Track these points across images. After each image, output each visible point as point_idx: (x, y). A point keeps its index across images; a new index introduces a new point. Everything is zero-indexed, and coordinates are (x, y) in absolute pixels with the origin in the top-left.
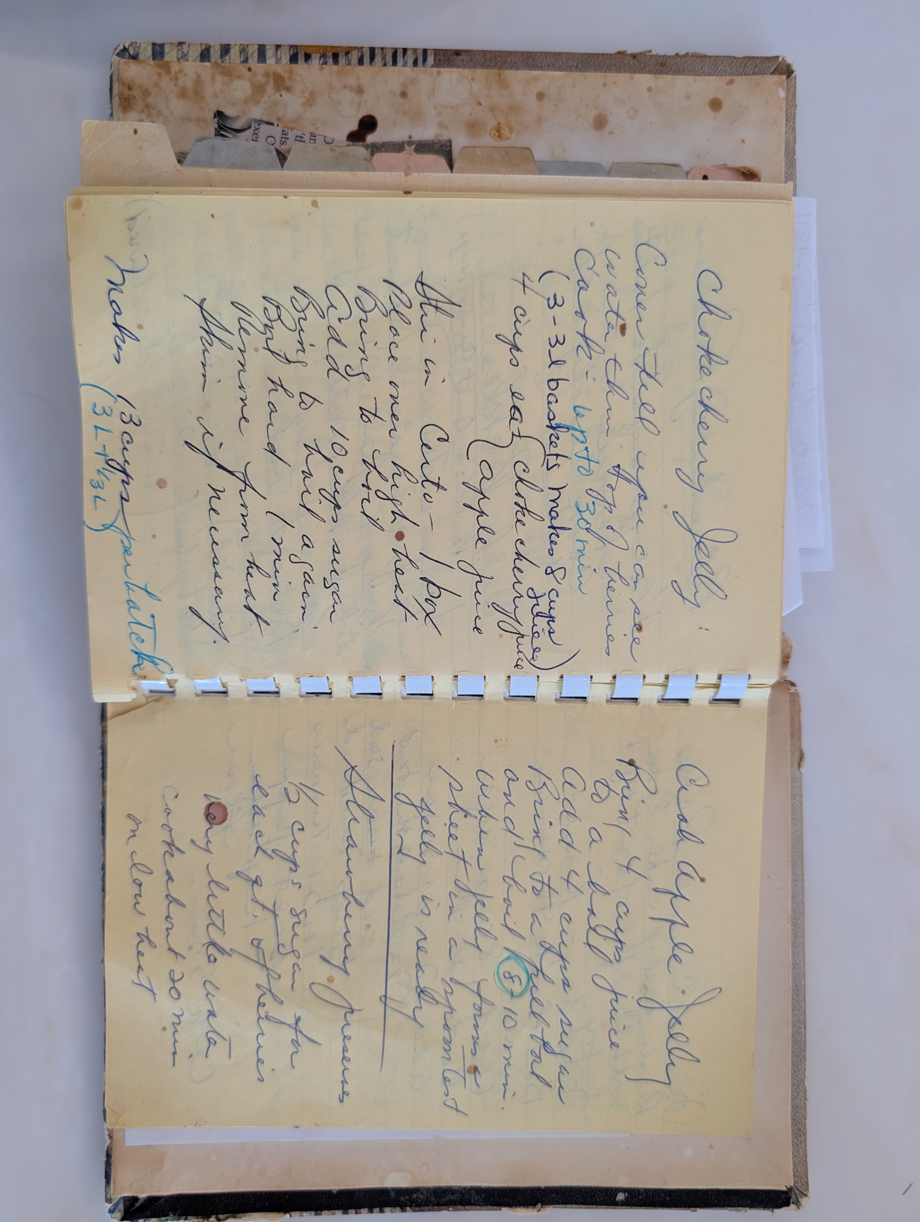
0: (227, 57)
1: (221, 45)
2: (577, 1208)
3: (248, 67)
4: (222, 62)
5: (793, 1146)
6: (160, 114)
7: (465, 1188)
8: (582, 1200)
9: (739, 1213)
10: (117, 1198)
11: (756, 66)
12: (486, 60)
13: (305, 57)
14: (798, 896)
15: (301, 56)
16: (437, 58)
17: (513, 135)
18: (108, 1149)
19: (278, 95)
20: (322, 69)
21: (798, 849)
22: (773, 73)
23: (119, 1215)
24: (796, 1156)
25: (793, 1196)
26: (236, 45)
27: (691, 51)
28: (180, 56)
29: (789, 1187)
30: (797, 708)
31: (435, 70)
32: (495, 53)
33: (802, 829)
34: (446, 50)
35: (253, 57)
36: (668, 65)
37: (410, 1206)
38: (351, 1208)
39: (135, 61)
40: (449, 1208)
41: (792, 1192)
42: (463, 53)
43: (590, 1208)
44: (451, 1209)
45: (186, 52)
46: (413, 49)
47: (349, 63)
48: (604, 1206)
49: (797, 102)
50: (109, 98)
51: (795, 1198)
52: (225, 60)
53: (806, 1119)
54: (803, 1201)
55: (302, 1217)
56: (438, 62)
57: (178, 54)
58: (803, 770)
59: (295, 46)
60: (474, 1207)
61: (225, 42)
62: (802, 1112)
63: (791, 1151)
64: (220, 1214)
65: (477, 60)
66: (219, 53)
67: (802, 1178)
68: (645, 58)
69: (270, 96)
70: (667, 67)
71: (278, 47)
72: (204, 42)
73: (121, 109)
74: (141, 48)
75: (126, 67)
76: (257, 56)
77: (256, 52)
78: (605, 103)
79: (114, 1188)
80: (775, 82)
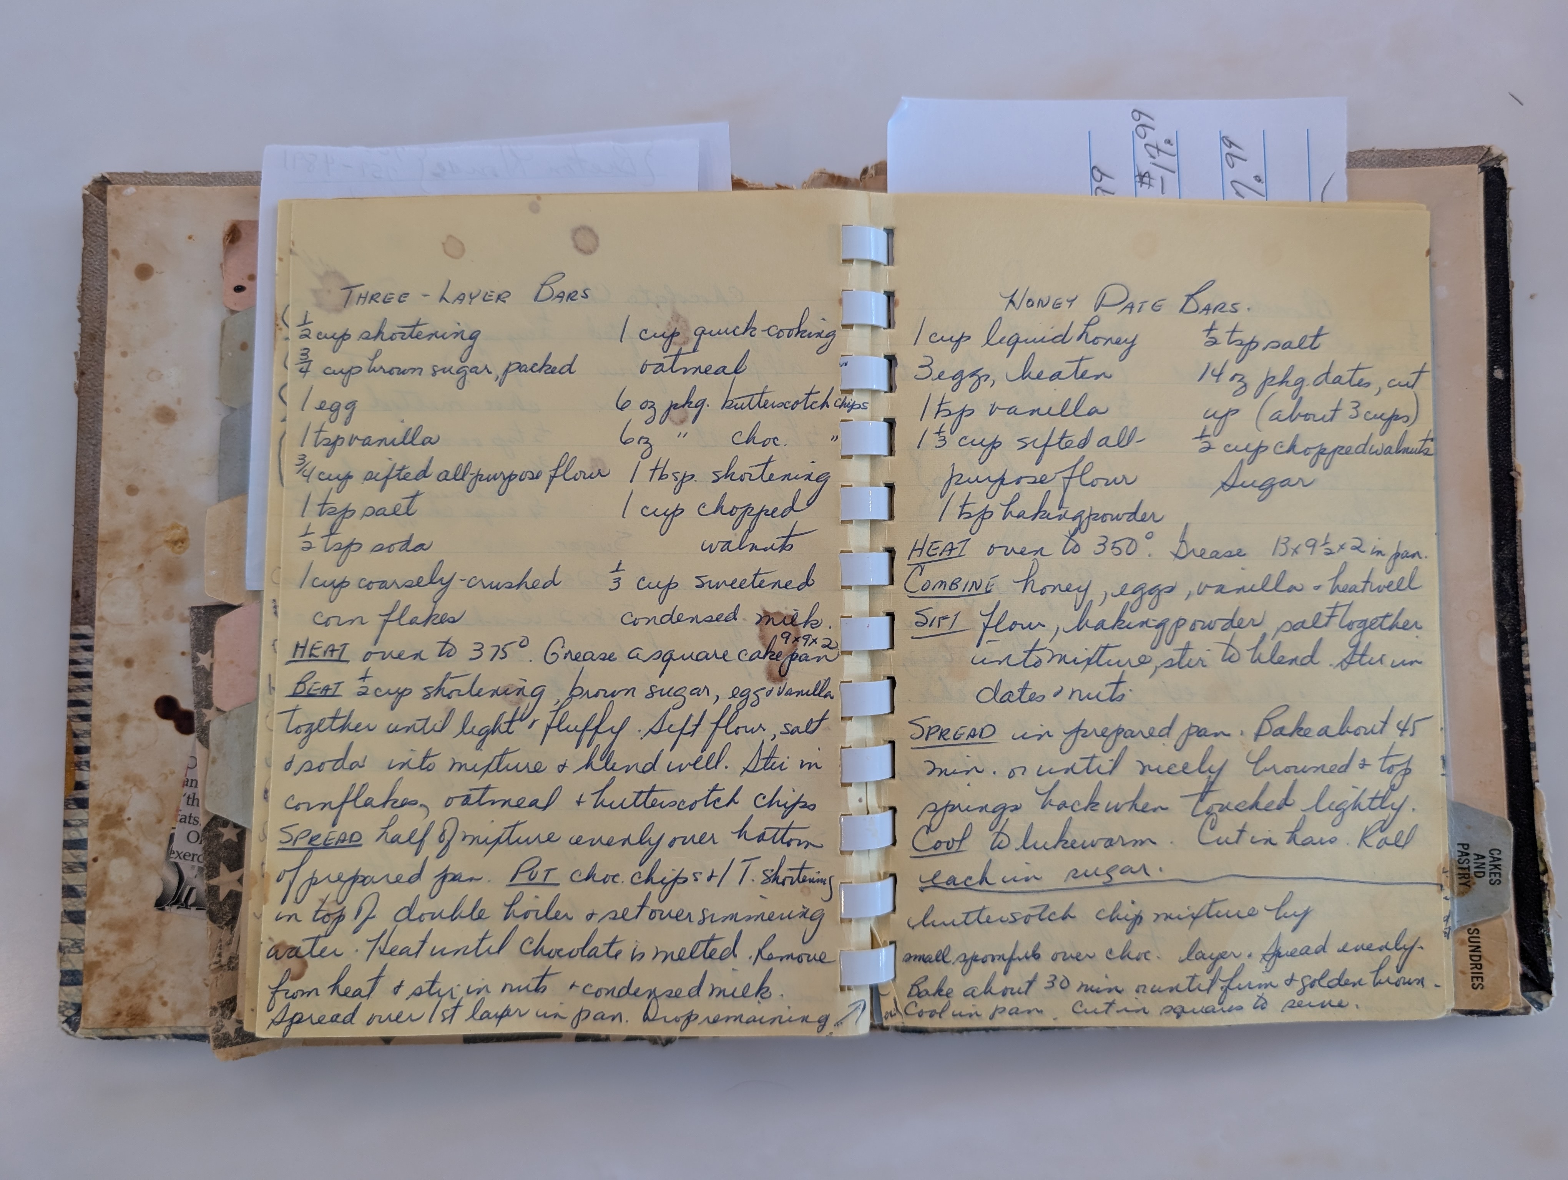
0: (80, 889)
1: (63, 897)
2: (1514, 428)
3: (92, 862)
4: (85, 895)
5: (1430, 165)
6: (152, 975)
7: (1495, 566)
9: (1514, 229)
10: (1523, 1000)
11: (95, 222)
12: (85, 559)
13: (80, 789)
15: (78, 794)
16: (83, 621)
17: (181, 524)
19: (128, 823)
20: (95, 768)
22: (104, 201)
23: (1544, 997)
24: (1442, 161)
25: (1491, 164)
26: (63, 878)
27: (76, 303)
28: (77, 950)
29: (1480, 170)
31: (97, 623)
32: (76, 548)
34: (72, 610)
35: (79, 856)
36: (92, 332)
37: (1520, 632)
38: (1525, 706)
39: (83, 1008)
40: (1520, 585)
41: (1486, 165)
42: (76, 589)
43: (1514, 412)
44: (1521, 582)
45: (72, 942)
46: (70, 652)
47: (88, 733)
48: (1511, 394)
49: (142, 172)
50: (131, 1041)
51: (1493, 163)
52: (83, 891)
53: (1396, 150)
54: (1496, 152)
55: (1539, 767)
56: (88, 621)
57: (74, 953)
59: (65, 802)
60: (1518, 554)
61: (59, 892)
62: (1388, 155)
63: (1436, 167)
64: (1538, 869)
65: (86, 571)
66: (73, 899)
67: (1468, 154)
68: (85, 361)
69: (130, 833)
70: (96, 332)
71: (66, 824)
72: (59, 918)
73: (145, 1025)
74: (67, 1000)
75: (91, 1019)
76: (78, 851)
77: (73, 851)
78: (141, 409)
79: (1511, 1004)
80: (116, 198)
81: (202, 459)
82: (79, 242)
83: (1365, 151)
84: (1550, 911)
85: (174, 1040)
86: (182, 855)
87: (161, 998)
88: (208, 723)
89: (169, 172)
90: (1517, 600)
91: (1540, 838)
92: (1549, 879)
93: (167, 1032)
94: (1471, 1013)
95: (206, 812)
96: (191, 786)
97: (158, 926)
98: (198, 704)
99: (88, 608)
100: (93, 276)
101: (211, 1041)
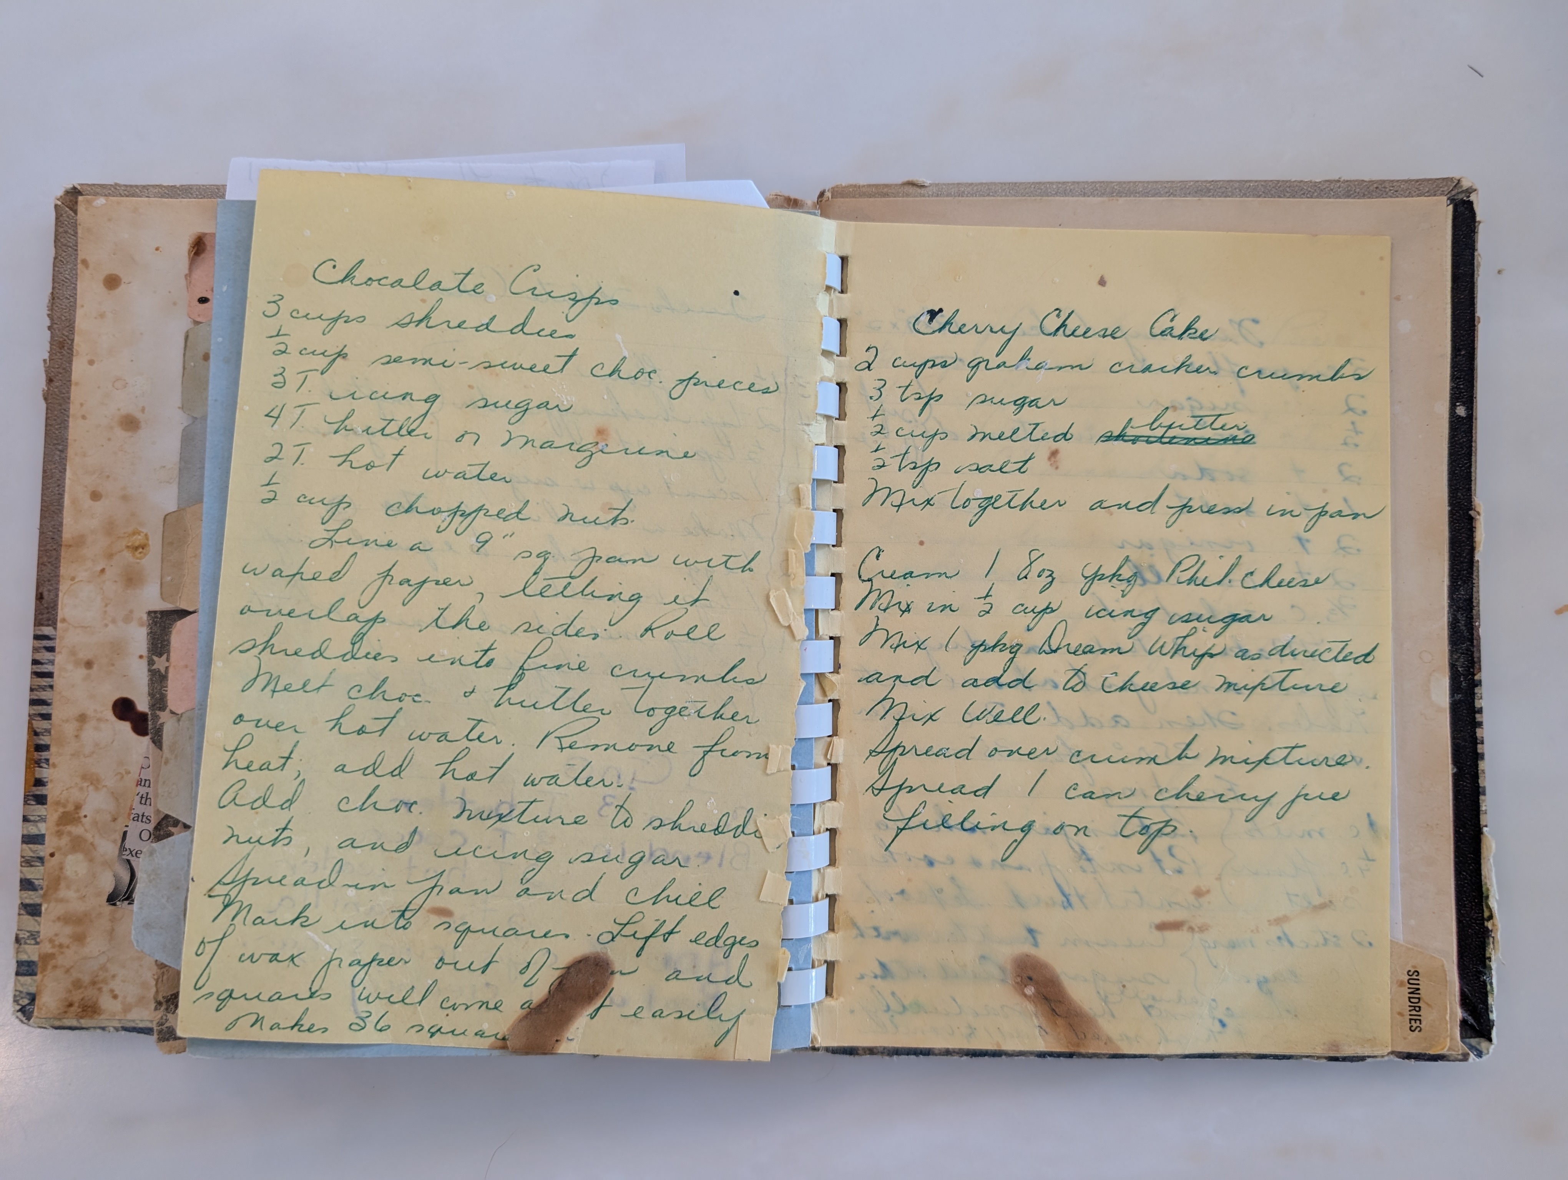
0: (36, 882)
1: (21, 890)
2: (1476, 466)
3: (49, 857)
4: (42, 889)
5: (1397, 197)
6: (103, 968)
7: (1450, 606)
8: (1465, 460)
9: (1482, 263)
10: (1462, 1047)
11: (66, 232)
12: (49, 562)
13: (39, 786)
14: (1084, 189)
15: (37, 790)
16: (46, 623)
17: (142, 530)
18: (1400, 1058)
19: (84, 820)
20: (54, 766)
21: (1026, 189)
22: (75, 212)
23: (1484, 1044)
24: (1410, 192)
25: (1460, 197)
26: (21, 872)
27: (45, 311)
28: (33, 942)
29: (1449, 202)
30: (851, 190)
31: (59, 625)
32: (41, 551)
33: (1001, 183)
34: (36, 611)
35: (36, 850)
36: (61, 340)
37: (1474, 675)
38: (1476, 749)
39: (37, 998)
40: (1476, 626)
41: (1456, 197)
42: (40, 591)
43: (1476, 450)
44: (1477, 624)
45: (28, 934)
46: (33, 652)
47: (48, 731)
48: (1474, 431)
49: (112, 183)
50: (82, 1032)
51: (1463, 195)
52: (40, 885)
53: (1363, 181)
54: (1466, 184)
55: (1488, 812)
56: (50, 622)
57: (30, 944)
58: (928, 182)
59: (25, 798)
60: (1475, 595)
61: (17, 885)
62: (1355, 185)
63: (1403, 199)
64: (1483, 915)
65: (49, 574)
66: (30, 893)
67: (1437, 186)
68: (53, 368)
69: (86, 830)
70: (65, 340)
71: (25, 819)
72: (16, 911)
73: (96, 1016)
74: (21, 989)
75: (44, 1008)
76: (36, 846)
77: (31, 846)
78: (106, 417)
79: (1449, 1049)
80: (87, 209)
81: (164, 467)
82: (52, 252)
83: (1331, 181)
84: (1493, 958)
85: (123, 1032)
86: (134, 853)
87: (112, 991)
88: (162, 725)
89: (138, 184)
90: (1473, 642)
91: (1486, 884)
92: (1493, 925)
93: (118, 1025)
94: (1409, 1056)
95: (158, 812)
96: (144, 786)
97: (110, 920)
98: (152, 707)
99: (50, 610)
100: (63, 285)
101: (155, 1036)
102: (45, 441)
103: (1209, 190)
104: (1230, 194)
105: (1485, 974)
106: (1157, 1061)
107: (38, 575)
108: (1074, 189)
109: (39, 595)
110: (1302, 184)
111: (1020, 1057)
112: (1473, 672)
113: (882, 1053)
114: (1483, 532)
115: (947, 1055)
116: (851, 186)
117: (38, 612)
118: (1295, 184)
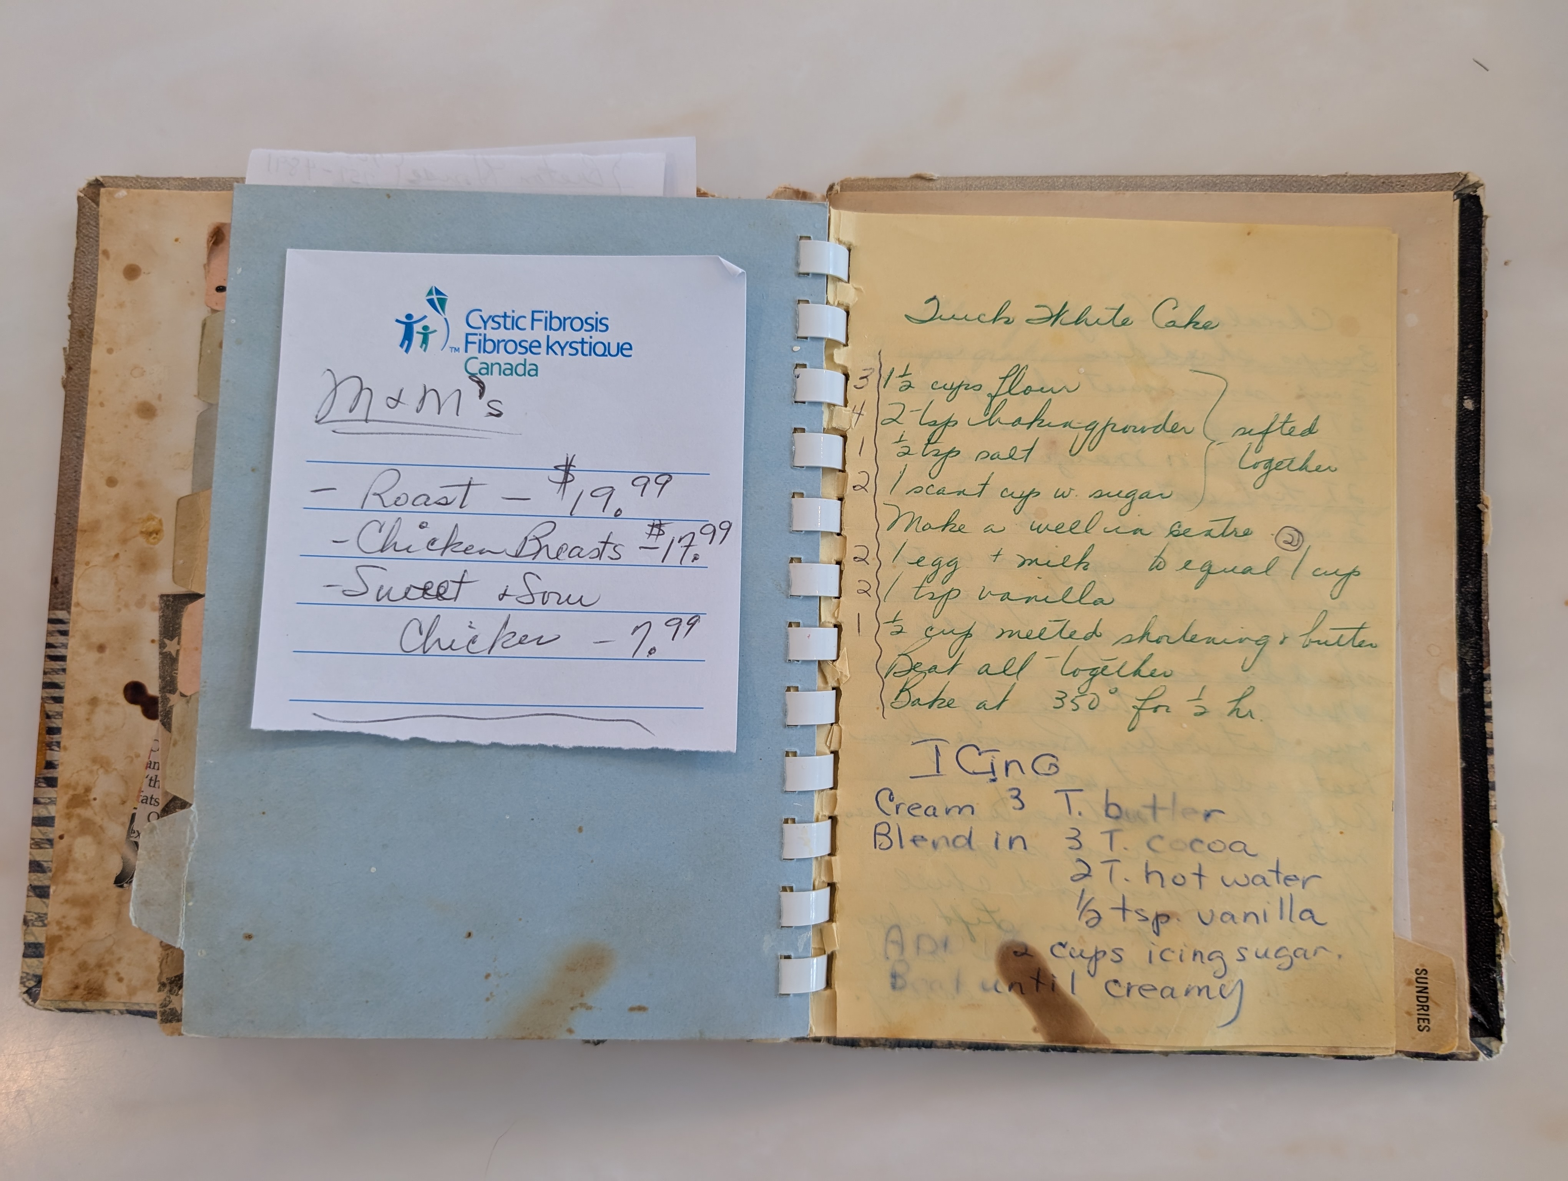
0: (45, 864)
1: (30, 872)
2: (1484, 459)
3: (58, 839)
4: (50, 871)
5: (1404, 192)
6: (109, 951)
7: (1459, 600)
8: (1474, 453)
9: (1489, 258)
10: (1472, 1045)
11: (88, 223)
12: (64, 547)
13: (50, 768)
14: (1091, 182)
15: (48, 773)
17: (157, 516)
19: (93, 803)
20: (65, 749)
21: (1033, 182)
22: (97, 204)
23: (1494, 1044)
24: (1416, 187)
25: (1468, 191)
26: (31, 854)
27: (66, 301)
28: (40, 924)
29: (1455, 196)
30: (860, 183)
31: (73, 609)
32: (57, 536)
33: (1009, 177)
34: (51, 595)
35: (46, 833)
36: (81, 328)
37: (1482, 668)
38: (1485, 743)
39: (43, 980)
40: (1485, 620)
41: (1463, 192)
42: (55, 575)
43: (1484, 443)
44: (1486, 618)
45: (36, 916)
46: (47, 636)
47: (60, 714)
48: (1482, 425)
49: (134, 176)
50: (86, 1015)
51: (1470, 189)
52: (48, 867)
53: (1369, 176)
54: (1472, 179)
55: (1497, 807)
56: (64, 606)
57: (38, 926)
58: (936, 175)
59: (36, 780)
60: (1483, 589)
61: (26, 867)
62: (1361, 180)
63: (1410, 194)
64: (1493, 912)
65: (65, 559)
66: (39, 874)
67: (1444, 181)
68: (72, 356)
69: (95, 814)
70: (85, 329)
71: (36, 801)
72: (25, 892)
73: (101, 999)
74: (28, 971)
75: (50, 990)
76: (46, 828)
77: (41, 828)
78: (123, 404)
79: (1459, 1048)
80: (108, 201)
81: (179, 453)
82: (74, 243)
83: (1337, 176)
84: (1503, 956)
85: (128, 1016)
86: (141, 834)
87: (117, 974)
88: (171, 707)
89: (159, 176)
90: (1481, 636)
91: (1496, 880)
92: (1503, 922)
93: (122, 1007)
94: (1417, 1055)
95: (166, 793)
96: (154, 768)
97: (117, 903)
98: (163, 689)
99: (65, 594)
100: (84, 275)
101: (159, 1017)
102: (64, 428)
103: (1215, 184)
104: (1237, 188)
105: (1495, 972)
106: (1162, 1056)
107: (53, 560)
108: (1081, 183)
109: (54, 579)
110: (1308, 179)
111: (1023, 1051)
112: (1481, 666)
113: (884, 1045)
114: (1491, 525)
115: (949, 1048)
116: (860, 179)
117: (53, 596)
118: (1302, 178)
